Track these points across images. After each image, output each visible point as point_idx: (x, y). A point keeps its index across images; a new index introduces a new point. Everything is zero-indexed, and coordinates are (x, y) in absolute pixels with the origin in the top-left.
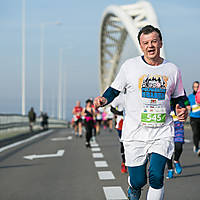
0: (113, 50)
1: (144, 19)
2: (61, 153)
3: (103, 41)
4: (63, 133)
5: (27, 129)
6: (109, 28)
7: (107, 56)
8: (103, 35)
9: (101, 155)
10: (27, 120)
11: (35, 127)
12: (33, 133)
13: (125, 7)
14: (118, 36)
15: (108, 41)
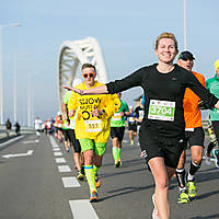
0: (68, 74)
1: (91, 50)
2: (30, 153)
3: (60, 67)
4: (31, 137)
5: (4, 135)
6: (65, 58)
7: (64, 79)
8: (60, 63)
9: (60, 154)
10: (5, 128)
11: (11, 134)
12: (9, 138)
13: (76, 42)
14: (72, 64)
15: (64, 67)
